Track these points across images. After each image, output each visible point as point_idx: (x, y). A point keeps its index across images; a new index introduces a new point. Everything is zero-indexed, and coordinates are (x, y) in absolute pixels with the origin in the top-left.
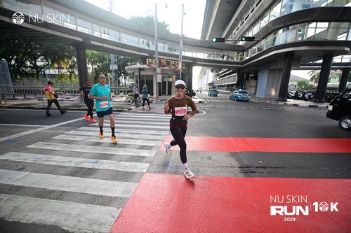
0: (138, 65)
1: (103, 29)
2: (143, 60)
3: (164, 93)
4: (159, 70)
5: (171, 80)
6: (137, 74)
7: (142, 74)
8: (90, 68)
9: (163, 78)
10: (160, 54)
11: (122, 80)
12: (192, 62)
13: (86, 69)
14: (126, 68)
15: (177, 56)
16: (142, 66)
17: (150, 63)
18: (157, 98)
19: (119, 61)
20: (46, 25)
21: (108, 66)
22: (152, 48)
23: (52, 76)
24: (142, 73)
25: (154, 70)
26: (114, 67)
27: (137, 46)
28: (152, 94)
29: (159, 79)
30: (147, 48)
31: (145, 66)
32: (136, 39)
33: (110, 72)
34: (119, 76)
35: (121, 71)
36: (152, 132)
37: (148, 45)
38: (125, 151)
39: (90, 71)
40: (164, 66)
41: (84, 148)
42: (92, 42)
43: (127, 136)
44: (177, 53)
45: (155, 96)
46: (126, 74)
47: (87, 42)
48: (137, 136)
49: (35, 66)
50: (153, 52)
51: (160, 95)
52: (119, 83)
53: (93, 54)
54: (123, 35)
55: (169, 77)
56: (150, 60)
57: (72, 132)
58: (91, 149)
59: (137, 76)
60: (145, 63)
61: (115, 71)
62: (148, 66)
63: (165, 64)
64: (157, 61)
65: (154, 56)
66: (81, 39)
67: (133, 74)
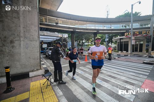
0: (119, 37)
1: (104, 25)
2: (123, 34)
3: (136, 51)
4: (133, 38)
5: (142, 43)
6: (119, 41)
9: (136, 42)
10: (134, 29)
14: (113, 39)
16: (122, 37)
17: (126, 35)
18: (131, 54)
19: (109, 37)
21: (105, 39)
22: (128, 27)
24: (122, 41)
25: (130, 38)
26: (107, 40)
27: (119, 28)
28: (127, 51)
29: (133, 42)
30: (125, 28)
31: (124, 37)
32: (119, 25)
33: (105, 42)
34: (109, 43)
35: (110, 41)
36: (131, 73)
38: (115, 81)
40: (138, 35)
42: (100, 31)
43: (115, 72)
45: (129, 52)
46: (112, 42)
47: (98, 32)
48: (121, 74)
50: (130, 29)
51: (133, 52)
54: (112, 25)
55: (140, 41)
56: (127, 33)
62: (126, 36)
63: (138, 34)
64: (132, 33)
65: (130, 31)
66: (96, 31)
67: (116, 42)
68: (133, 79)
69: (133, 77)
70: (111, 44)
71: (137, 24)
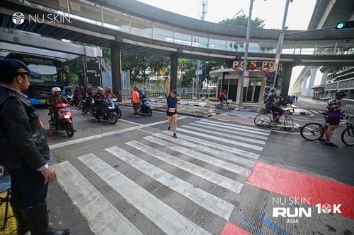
0: (223, 69)
1: (194, 37)
2: (229, 63)
3: (249, 100)
4: (246, 73)
5: (259, 84)
6: (221, 78)
8: (180, 74)
9: (250, 82)
10: (250, 55)
11: (205, 84)
12: (292, 60)
13: (176, 74)
14: (211, 72)
15: (274, 56)
16: (227, 70)
17: (236, 66)
18: (240, 105)
19: (204, 66)
20: (154, 42)
21: (195, 71)
22: (240, 50)
23: (154, 81)
24: (226, 77)
25: (241, 73)
26: (199, 72)
27: (224, 49)
28: (235, 100)
29: (246, 83)
30: (234, 50)
31: (231, 70)
32: (223, 42)
33: (196, 76)
34: (203, 80)
35: (205, 76)
37: (236, 47)
39: (179, 77)
40: (255, 68)
42: (184, 51)
44: (274, 51)
45: (238, 102)
46: (209, 79)
47: (180, 52)
49: (144, 75)
50: (243, 54)
51: (244, 101)
52: (202, 87)
53: (183, 62)
54: (212, 41)
55: (257, 81)
56: (237, 62)
57: (157, 135)
58: (170, 159)
59: (220, 80)
60: (230, 66)
61: (200, 76)
62: (234, 69)
63: (255, 65)
64: (246, 64)
65: (242, 58)
66: (175, 50)
67: (216, 78)
68: (236, 164)
69: (235, 159)
70: (208, 82)
71: (257, 45)
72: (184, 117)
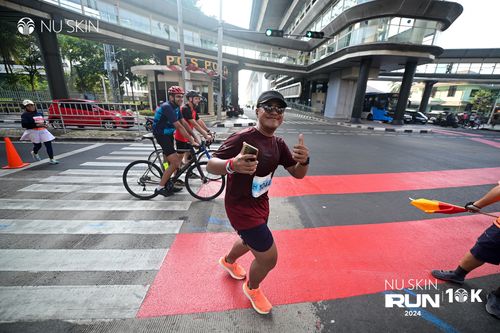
2: (161, 57)
4: (187, 75)
5: (206, 90)
6: (153, 79)
7: (159, 80)
8: (68, 66)
9: (194, 87)
10: (188, 48)
11: (126, 86)
12: (237, 63)
13: (60, 66)
14: (133, 69)
15: (215, 53)
16: (160, 68)
17: (172, 64)
19: (118, 56)
22: (175, 37)
25: (180, 74)
26: (111, 66)
27: (148, 33)
30: (166, 37)
31: (165, 68)
32: (146, 20)
33: (105, 73)
34: (122, 80)
37: (168, 32)
38: (145, 205)
39: (67, 70)
40: (196, 69)
41: (78, 205)
44: (215, 48)
46: (133, 78)
50: (177, 45)
52: (122, 92)
53: (70, 42)
55: (204, 86)
56: (173, 57)
59: (152, 83)
60: (164, 63)
61: (114, 72)
62: (169, 67)
63: (197, 65)
64: (184, 62)
65: (179, 51)
67: (145, 78)
70: (132, 85)
72: (98, 144)
